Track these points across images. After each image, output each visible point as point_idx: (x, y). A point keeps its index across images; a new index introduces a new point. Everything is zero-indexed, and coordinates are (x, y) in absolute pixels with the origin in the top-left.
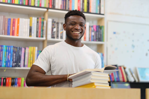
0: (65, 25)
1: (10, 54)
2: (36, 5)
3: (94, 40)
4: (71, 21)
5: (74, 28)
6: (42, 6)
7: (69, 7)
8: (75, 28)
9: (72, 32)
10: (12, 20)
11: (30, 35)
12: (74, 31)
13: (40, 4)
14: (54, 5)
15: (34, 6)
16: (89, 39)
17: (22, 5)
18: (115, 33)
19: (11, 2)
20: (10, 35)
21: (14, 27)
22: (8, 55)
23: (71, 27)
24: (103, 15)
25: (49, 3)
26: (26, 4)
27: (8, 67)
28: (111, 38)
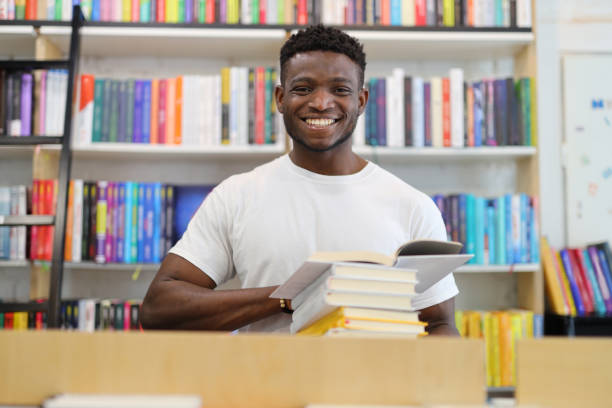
0: (280, 93)
1: (150, 215)
2: (247, 20)
3: (485, 143)
4: (296, 78)
5: (306, 103)
6: (271, 19)
7: (378, 14)
8: (311, 104)
9: (304, 119)
10: (155, 85)
11: (225, 136)
12: (307, 115)
13: (262, 14)
14: (317, 11)
15: (240, 25)
16: (466, 137)
17: (193, 24)
18: (598, 104)
19: (153, 18)
20: (149, 141)
21: (162, 113)
22: (145, 215)
23: (296, 100)
24: (528, 30)
25: (296, 7)
26: (210, 19)
27: (145, 261)
28: (580, 129)
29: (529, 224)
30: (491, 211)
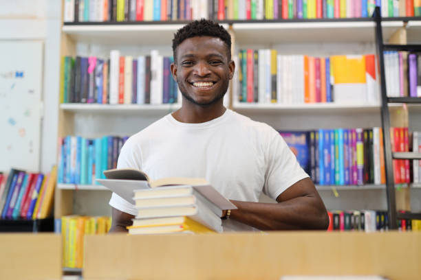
21: (318, 86)
28: (31, 92)
29: (65, 157)
30: (91, 148)
